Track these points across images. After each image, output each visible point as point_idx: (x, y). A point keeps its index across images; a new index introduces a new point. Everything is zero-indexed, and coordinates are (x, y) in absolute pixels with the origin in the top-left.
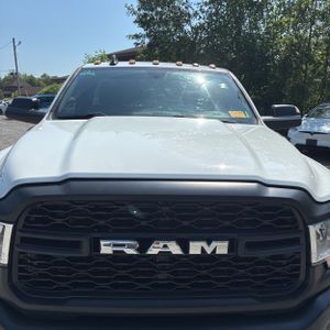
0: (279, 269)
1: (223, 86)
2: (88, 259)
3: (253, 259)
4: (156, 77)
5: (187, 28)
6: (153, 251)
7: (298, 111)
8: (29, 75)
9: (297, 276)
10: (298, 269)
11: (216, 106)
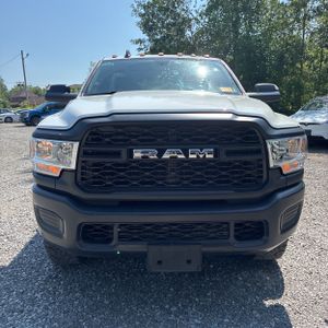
0: (249, 172)
1: (216, 70)
2: (125, 165)
3: (230, 163)
4: (162, 64)
5: (188, 33)
6: (166, 156)
7: (277, 88)
8: (34, 86)
9: (262, 177)
10: (262, 172)
11: (210, 86)
